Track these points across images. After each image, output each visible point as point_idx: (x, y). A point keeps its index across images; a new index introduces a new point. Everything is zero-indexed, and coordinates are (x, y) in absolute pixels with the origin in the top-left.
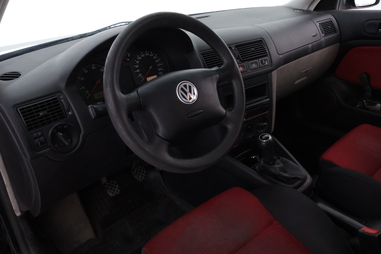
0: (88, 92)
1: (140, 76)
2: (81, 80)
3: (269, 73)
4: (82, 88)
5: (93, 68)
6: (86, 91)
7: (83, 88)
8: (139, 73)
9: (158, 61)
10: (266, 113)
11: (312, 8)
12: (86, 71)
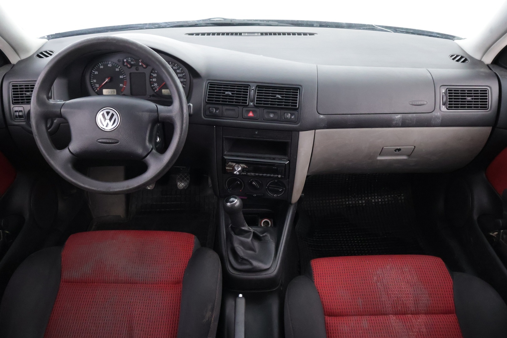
0: (98, 86)
1: (155, 85)
2: (95, 73)
3: (294, 131)
4: (93, 81)
5: (109, 65)
6: (96, 85)
7: (95, 81)
8: (155, 82)
9: (181, 75)
10: (278, 177)
11: (489, 59)
12: (102, 67)
